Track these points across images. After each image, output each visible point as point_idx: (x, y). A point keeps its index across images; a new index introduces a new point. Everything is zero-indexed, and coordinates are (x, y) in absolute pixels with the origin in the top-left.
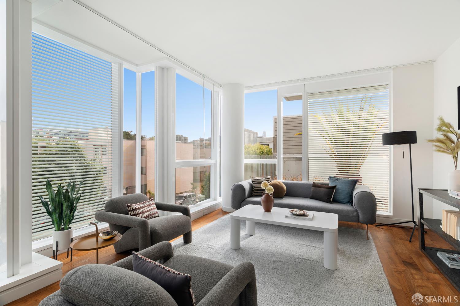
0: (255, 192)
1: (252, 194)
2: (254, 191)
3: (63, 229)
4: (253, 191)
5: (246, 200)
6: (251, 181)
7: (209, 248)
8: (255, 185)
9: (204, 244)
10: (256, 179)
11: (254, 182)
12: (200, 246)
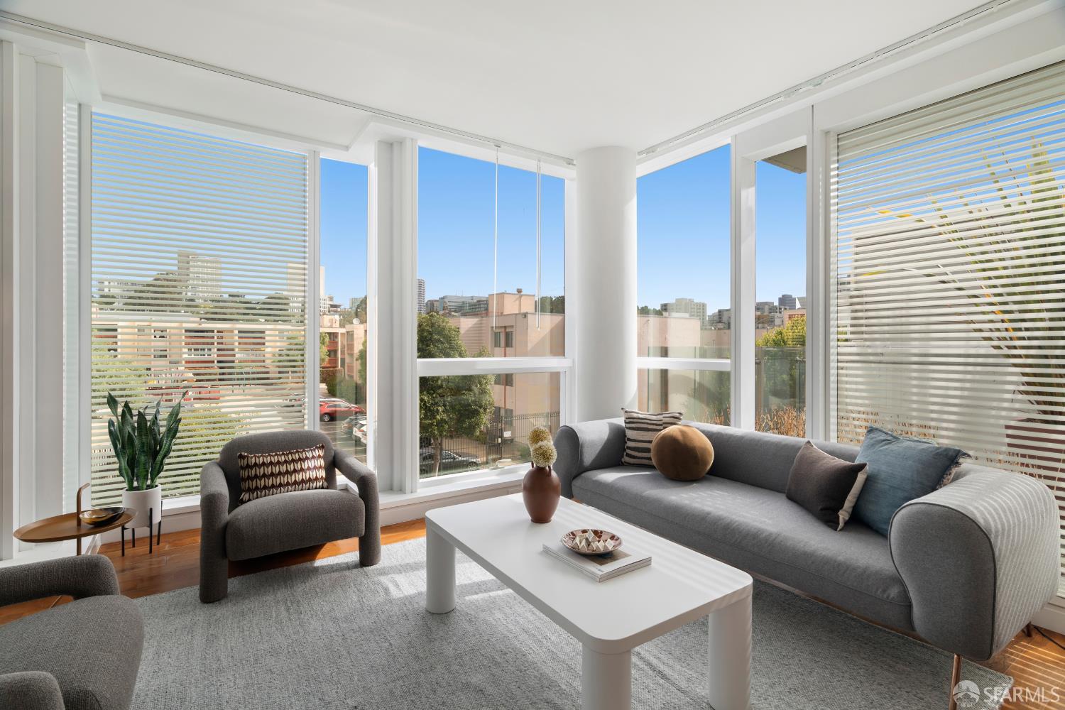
0: (628, 455)
1: (623, 460)
2: (628, 451)
3: (137, 489)
4: (625, 450)
5: (583, 475)
6: (620, 421)
7: (386, 590)
8: (629, 434)
9: (393, 576)
10: (635, 415)
11: (628, 425)
12: (376, 579)
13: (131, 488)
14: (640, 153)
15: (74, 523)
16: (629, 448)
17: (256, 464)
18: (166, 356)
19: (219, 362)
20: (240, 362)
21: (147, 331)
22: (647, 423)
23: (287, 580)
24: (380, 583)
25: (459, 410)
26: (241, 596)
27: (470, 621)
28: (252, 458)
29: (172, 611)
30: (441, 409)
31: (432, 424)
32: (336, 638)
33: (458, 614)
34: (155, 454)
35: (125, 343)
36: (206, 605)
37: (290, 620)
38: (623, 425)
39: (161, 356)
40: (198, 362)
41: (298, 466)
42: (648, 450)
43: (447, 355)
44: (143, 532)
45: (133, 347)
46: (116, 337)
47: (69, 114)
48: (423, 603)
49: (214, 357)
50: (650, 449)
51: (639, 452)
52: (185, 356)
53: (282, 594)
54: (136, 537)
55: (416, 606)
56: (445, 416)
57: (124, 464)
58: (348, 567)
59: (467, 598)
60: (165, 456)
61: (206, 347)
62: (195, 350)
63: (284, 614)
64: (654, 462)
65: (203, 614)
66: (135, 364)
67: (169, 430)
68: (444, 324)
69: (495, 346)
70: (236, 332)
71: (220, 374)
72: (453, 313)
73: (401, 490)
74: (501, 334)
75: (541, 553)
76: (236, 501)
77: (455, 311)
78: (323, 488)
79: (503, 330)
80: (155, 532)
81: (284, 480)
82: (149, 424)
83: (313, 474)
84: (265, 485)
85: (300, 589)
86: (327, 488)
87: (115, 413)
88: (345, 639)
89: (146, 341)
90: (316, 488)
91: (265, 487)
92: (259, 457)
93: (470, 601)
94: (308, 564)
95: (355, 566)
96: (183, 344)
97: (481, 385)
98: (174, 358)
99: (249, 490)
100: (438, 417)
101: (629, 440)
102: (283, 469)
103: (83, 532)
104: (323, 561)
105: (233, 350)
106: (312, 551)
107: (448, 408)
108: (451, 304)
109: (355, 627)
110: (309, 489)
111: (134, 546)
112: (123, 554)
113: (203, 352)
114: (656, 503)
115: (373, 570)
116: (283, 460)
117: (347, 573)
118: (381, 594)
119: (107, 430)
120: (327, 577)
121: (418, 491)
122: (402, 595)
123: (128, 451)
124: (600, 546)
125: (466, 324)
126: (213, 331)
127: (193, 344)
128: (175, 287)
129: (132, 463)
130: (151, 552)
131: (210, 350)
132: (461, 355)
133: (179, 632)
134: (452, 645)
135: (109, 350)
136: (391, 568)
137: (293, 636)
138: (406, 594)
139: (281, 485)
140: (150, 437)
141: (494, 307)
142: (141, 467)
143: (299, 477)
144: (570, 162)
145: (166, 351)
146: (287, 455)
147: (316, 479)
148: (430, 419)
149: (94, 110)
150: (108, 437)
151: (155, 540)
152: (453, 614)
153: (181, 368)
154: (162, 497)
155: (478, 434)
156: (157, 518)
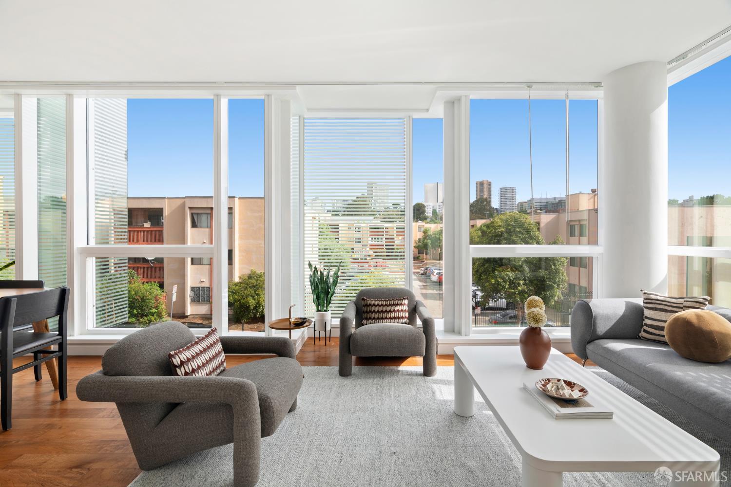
0: (645, 331)
1: (640, 335)
2: (645, 328)
3: (321, 311)
4: (642, 327)
5: (596, 341)
6: (640, 301)
7: (434, 393)
8: (647, 312)
9: (440, 385)
10: (654, 297)
11: (646, 305)
12: (429, 385)
13: (318, 311)
14: (670, 63)
15: (288, 323)
16: (646, 325)
17: (370, 305)
18: (361, 242)
19: (386, 245)
20: (397, 246)
21: (352, 229)
22: (666, 305)
23: (381, 375)
24: (431, 388)
25: (537, 285)
26: (357, 377)
27: (481, 427)
28: (368, 300)
29: (326, 376)
30: (521, 282)
31: (515, 293)
32: (396, 412)
33: (474, 420)
34: (328, 293)
35: (343, 235)
36: (341, 377)
37: (377, 396)
38: (642, 304)
39: (358, 242)
40: (375, 245)
41: (392, 308)
42: (662, 329)
43: (527, 243)
44: (323, 334)
45: (346, 237)
46: (338, 232)
47: (294, 122)
48: (452, 407)
49: (384, 243)
50: (664, 327)
51: (656, 329)
52: (370, 242)
53: (377, 381)
54: (331, 336)
55: (448, 407)
56: (525, 288)
57: (315, 298)
58: (417, 374)
59: (484, 412)
60: (332, 295)
61: (380, 237)
62: (375, 239)
63: (375, 391)
64: (666, 339)
65: (340, 381)
66: (346, 246)
67: (334, 282)
68: (525, 219)
69: (570, 236)
70: (395, 228)
71: (387, 252)
72: (538, 211)
73: (460, 333)
74: (576, 226)
75: (521, 389)
76: (359, 324)
77: (541, 210)
78: (406, 323)
79: (578, 223)
80: (328, 335)
81: (384, 315)
82: (325, 278)
83: (401, 315)
84: (374, 317)
85: (387, 380)
86: (409, 324)
87: (311, 271)
88: (401, 414)
89: (352, 234)
90: (402, 323)
91: (374, 318)
92: (372, 301)
93: (485, 414)
94: (395, 368)
95: (420, 375)
96: (369, 235)
97: (555, 266)
98: (365, 243)
99: (366, 319)
100: (520, 288)
101: (647, 318)
102: (384, 309)
103: (292, 327)
104: (404, 367)
105: (393, 239)
106: (399, 360)
107: (527, 282)
108: (537, 204)
109: (409, 409)
110: (398, 323)
111: (320, 341)
112: (315, 344)
113: (378, 240)
114: (659, 375)
115: (430, 379)
116: (385, 303)
117: (414, 377)
118: (430, 394)
119: (309, 280)
120: (402, 378)
121: (471, 335)
122: (442, 399)
123: (317, 291)
124: (567, 392)
125: (546, 219)
126: (383, 228)
127: (374, 235)
128: (365, 201)
129: (318, 297)
130: (326, 345)
131: (382, 239)
132: (538, 243)
133: (326, 387)
134: (463, 438)
135: (336, 239)
136: (441, 380)
137: (375, 404)
138: (445, 399)
139: (382, 318)
140: (325, 285)
141: (569, 206)
142: (322, 300)
143: (393, 315)
144: (598, 85)
145: (360, 239)
146: (387, 301)
147: (402, 317)
148: (514, 289)
149: (305, 117)
150: (309, 283)
151: (328, 339)
152: (471, 419)
153: (368, 249)
154: (331, 317)
155: (553, 303)
156: (328, 328)
